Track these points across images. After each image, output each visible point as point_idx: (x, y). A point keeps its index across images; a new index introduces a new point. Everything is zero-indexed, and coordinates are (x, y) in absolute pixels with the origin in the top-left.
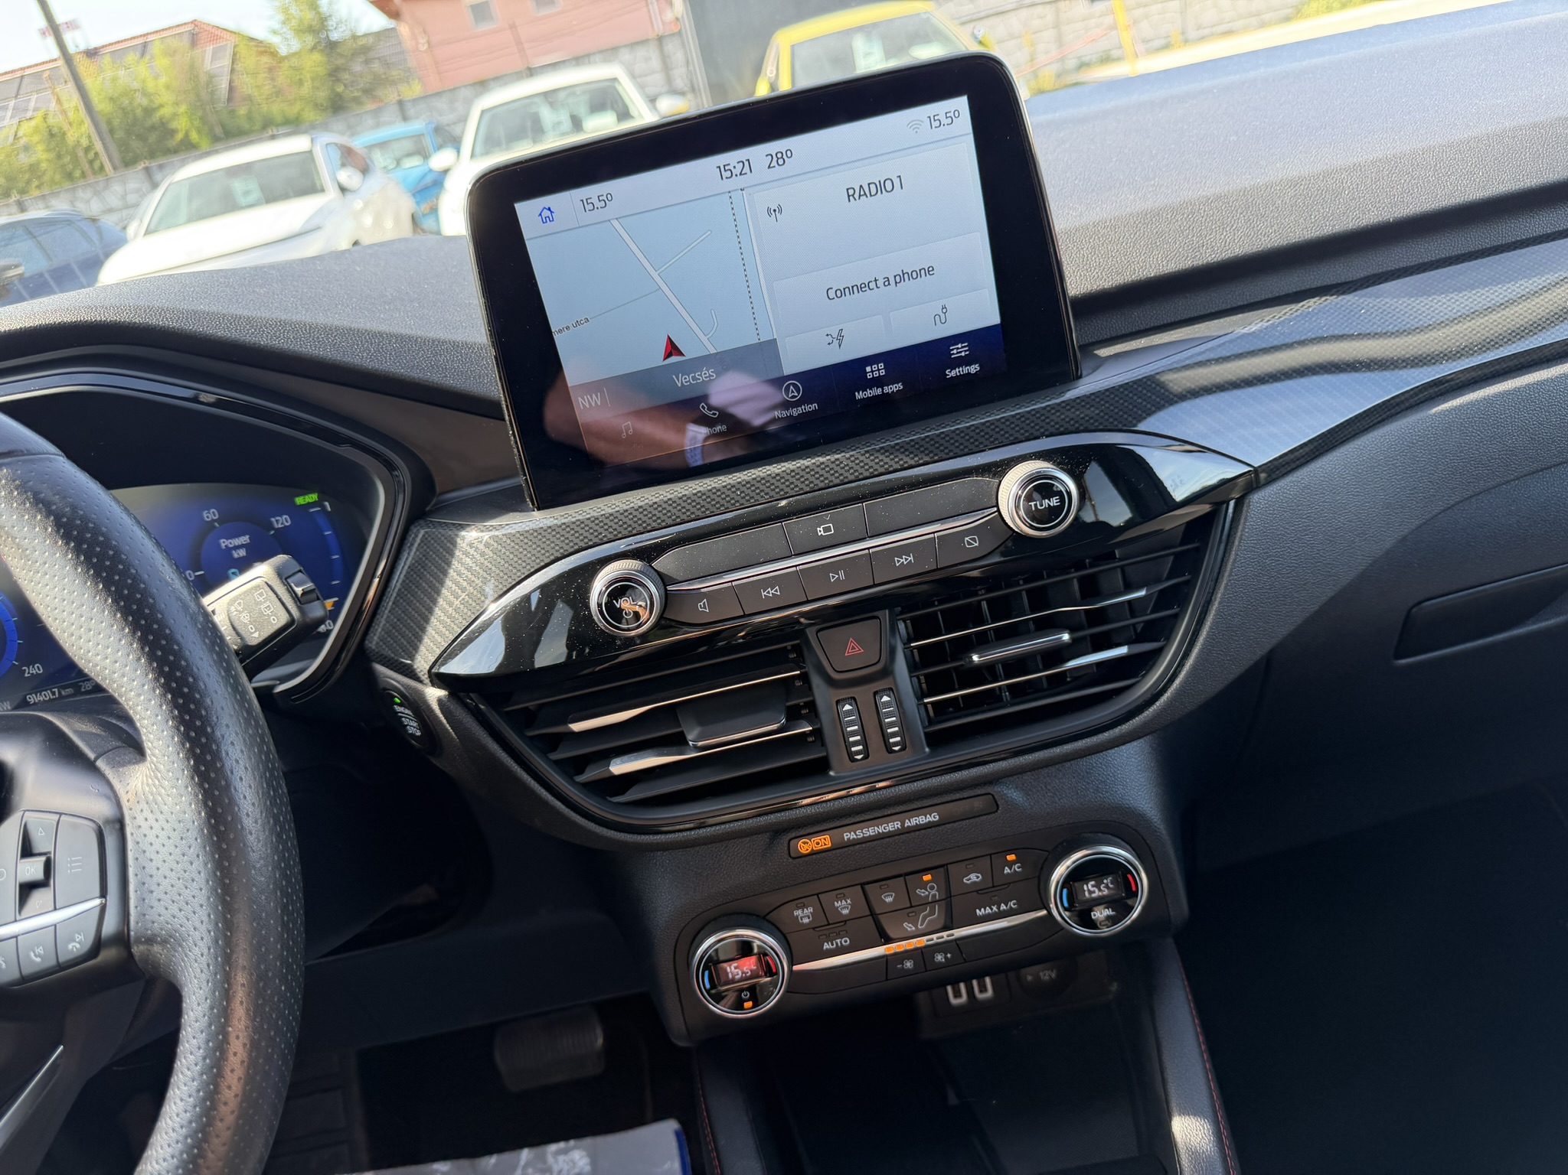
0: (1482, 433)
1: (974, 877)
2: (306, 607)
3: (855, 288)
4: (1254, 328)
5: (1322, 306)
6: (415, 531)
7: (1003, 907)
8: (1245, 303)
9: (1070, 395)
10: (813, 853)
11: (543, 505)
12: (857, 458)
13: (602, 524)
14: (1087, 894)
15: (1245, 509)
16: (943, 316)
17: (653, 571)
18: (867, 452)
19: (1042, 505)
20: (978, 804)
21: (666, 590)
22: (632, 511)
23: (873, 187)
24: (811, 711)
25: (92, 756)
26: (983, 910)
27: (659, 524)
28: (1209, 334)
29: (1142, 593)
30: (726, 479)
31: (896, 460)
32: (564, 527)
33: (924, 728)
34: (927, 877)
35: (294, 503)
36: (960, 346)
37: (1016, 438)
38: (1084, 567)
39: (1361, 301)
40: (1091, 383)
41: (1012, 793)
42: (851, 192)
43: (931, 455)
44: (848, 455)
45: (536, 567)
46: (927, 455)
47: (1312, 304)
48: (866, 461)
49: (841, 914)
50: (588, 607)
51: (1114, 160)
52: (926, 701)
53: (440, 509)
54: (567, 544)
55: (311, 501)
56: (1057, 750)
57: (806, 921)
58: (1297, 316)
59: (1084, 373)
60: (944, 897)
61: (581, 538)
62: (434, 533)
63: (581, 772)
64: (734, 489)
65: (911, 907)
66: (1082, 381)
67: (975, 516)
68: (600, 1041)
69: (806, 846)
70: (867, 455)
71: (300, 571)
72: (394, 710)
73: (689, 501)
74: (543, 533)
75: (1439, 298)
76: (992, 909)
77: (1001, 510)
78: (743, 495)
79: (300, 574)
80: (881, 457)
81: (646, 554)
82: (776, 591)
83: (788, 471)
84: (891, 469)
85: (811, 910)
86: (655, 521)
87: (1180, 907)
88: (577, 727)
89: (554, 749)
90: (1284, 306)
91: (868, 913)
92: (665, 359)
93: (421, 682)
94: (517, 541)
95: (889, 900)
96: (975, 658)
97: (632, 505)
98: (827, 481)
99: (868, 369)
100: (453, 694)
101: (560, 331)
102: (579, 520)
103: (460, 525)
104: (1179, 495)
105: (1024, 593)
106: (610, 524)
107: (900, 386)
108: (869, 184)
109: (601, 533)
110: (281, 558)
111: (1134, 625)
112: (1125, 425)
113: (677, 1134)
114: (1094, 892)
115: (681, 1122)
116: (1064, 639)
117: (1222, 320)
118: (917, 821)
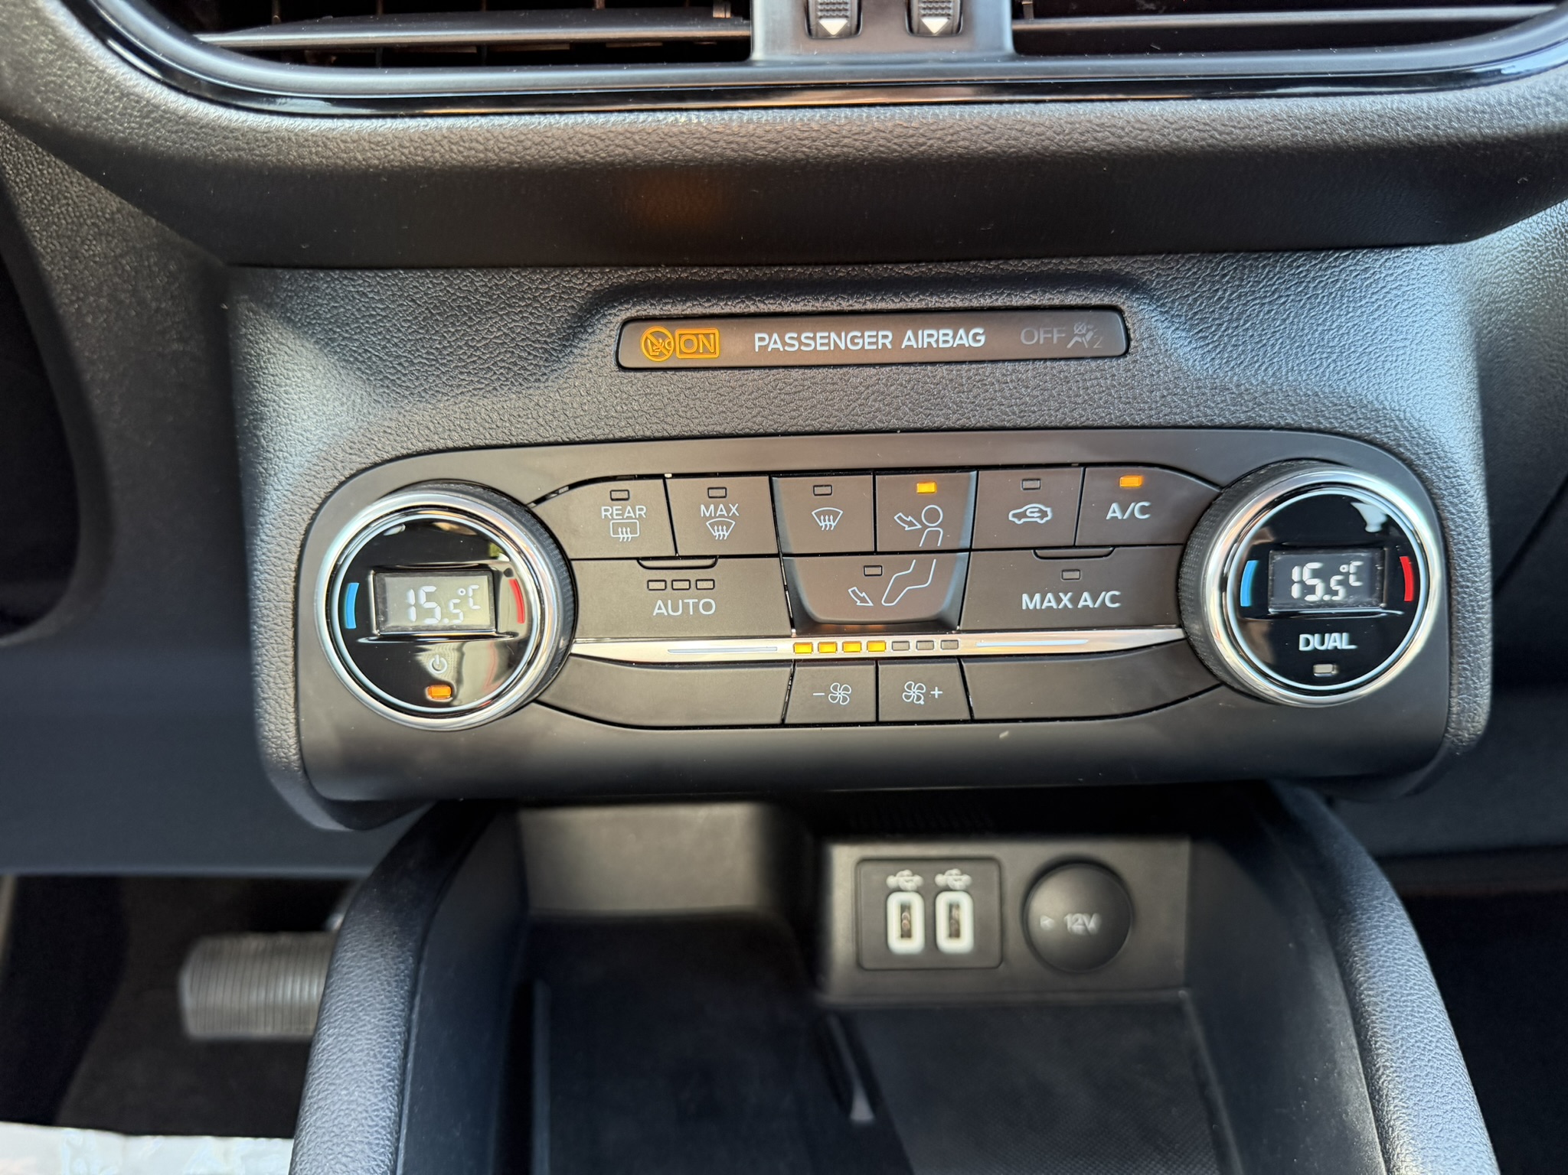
7: (1086, 600)
14: (1296, 591)
26: (1037, 597)
34: (927, 488)
57: (625, 535)
65: (875, 552)
76: (1059, 600)
91: (773, 548)
95: (827, 523)
114: (1313, 590)
118: (932, 340)
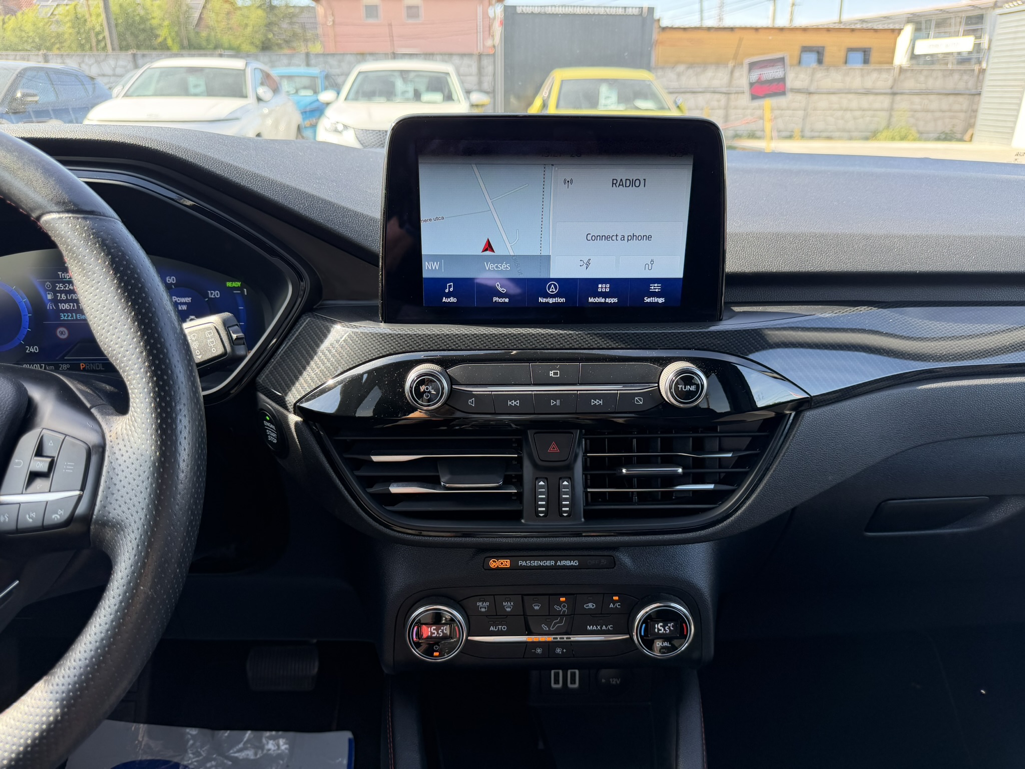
0: (944, 407)
1: (590, 605)
2: (237, 347)
3: (604, 237)
4: (827, 315)
5: (868, 312)
6: (305, 318)
7: (604, 627)
8: (824, 300)
9: (713, 328)
10: (498, 569)
11: (388, 320)
12: (582, 336)
13: (422, 340)
14: (656, 630)
15: (800, 418)
16: (650, 265)
17: (446, 374)
18: (589, 334)
19: (685, 388)
20: (604, 561)
21: (452, 387)
22: (442, 336)
23: (628, 182)
24: (518, 481)
25: (88, 405)
26: (591, 627)
27: (457, 347)
28: (800, 313)
29: (730, 455)
30: (502, 330)
31: (605, 342)
32: (399, 336)
33: (584, 506)
34: (563, 599)
35: (226, 284)
36: (656, 285)
37: (678, 346)
38: (698, 432)
39: (891, 314)
40: (727, 325)
41: (625, 559)
42: (615, 182)
43: (626, 344)
44: (577, 333)
45: (377, 356)
46: (624, 344)
47: (864, 309)
48: (587, 339)
49: (506, 610)
50: (403, 387)
51: (764, 199)
52: (589, 490)
53: (322, 309)
54: (399, 347)
55: (236, 286)
56: (660, 537)
57: (483, 610)
58: (853, 314)
59: (724, 318)
60: (569, 614)
61: (408, 345)
62: (317, 322)
63: (371, 487)
64: (505, 337)
65: (549, 615)
66: (724, 322)
67: (644, 386)
68: (316, 670)
69: (494, 564)
70: (589, 336)
71: (237, 325)
72: (263, 423)
73: (478, 338)
74: (386, 337)
75: (936, 323)
76: (597, 628)
77: (660, 386)
78: (510, 342)
79: (236, 327)
80: (597, 339)
81: (445, 363)
82: (517, 403)
83: (540, 334)
84: (601, 347)
85: (488, 604)
86: (454, 345)
87: (709, 651)
88: (376, 458)
89: (358, 469)
90: (846, 307)
91: (522, 614)
92: (483, 251)
93: (287, 410)
94: (369, 338)
95: (537, 608)
96: (624, 471)
97: (443, 332)
98: (561, 345)
99: (600, 286)
100: (304, 421)
101: (425, 221)
102: (409, 334)
103: (335, 321)
104: (760, 404)
105: (659, 439)
106: (427, 340)
107: (616, 300)
108: (626, 180)
109: (421, 345)
110: (226, 315)
111: (720, 473)
112: (742, 354)
113: (350, 740)
114: (661, 630)
115: (354, 734)
116: (679, 471)
117: (809, 307)
118: (565, 563)
